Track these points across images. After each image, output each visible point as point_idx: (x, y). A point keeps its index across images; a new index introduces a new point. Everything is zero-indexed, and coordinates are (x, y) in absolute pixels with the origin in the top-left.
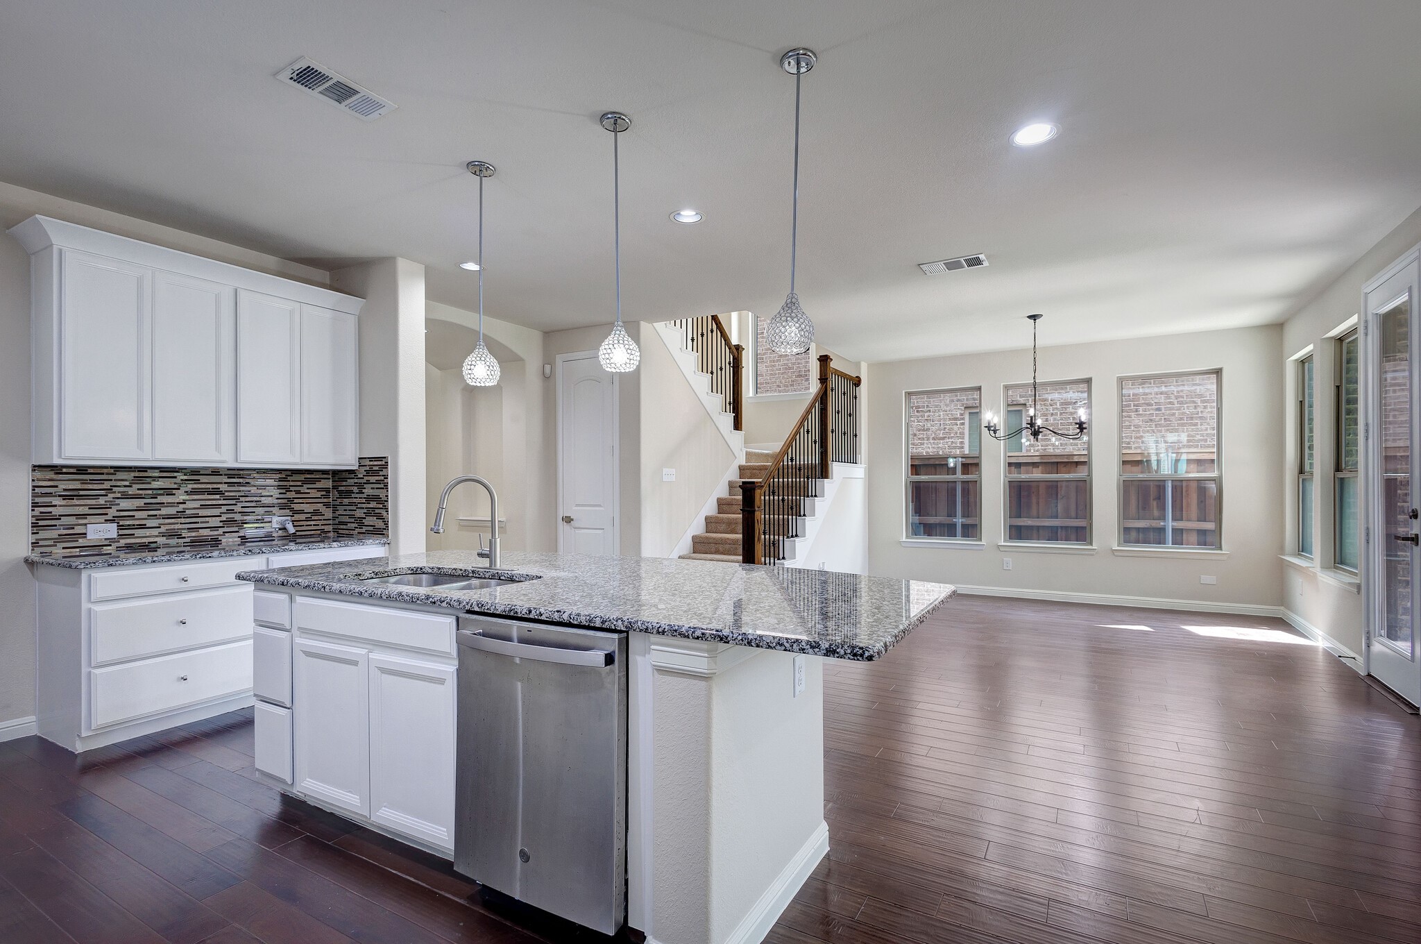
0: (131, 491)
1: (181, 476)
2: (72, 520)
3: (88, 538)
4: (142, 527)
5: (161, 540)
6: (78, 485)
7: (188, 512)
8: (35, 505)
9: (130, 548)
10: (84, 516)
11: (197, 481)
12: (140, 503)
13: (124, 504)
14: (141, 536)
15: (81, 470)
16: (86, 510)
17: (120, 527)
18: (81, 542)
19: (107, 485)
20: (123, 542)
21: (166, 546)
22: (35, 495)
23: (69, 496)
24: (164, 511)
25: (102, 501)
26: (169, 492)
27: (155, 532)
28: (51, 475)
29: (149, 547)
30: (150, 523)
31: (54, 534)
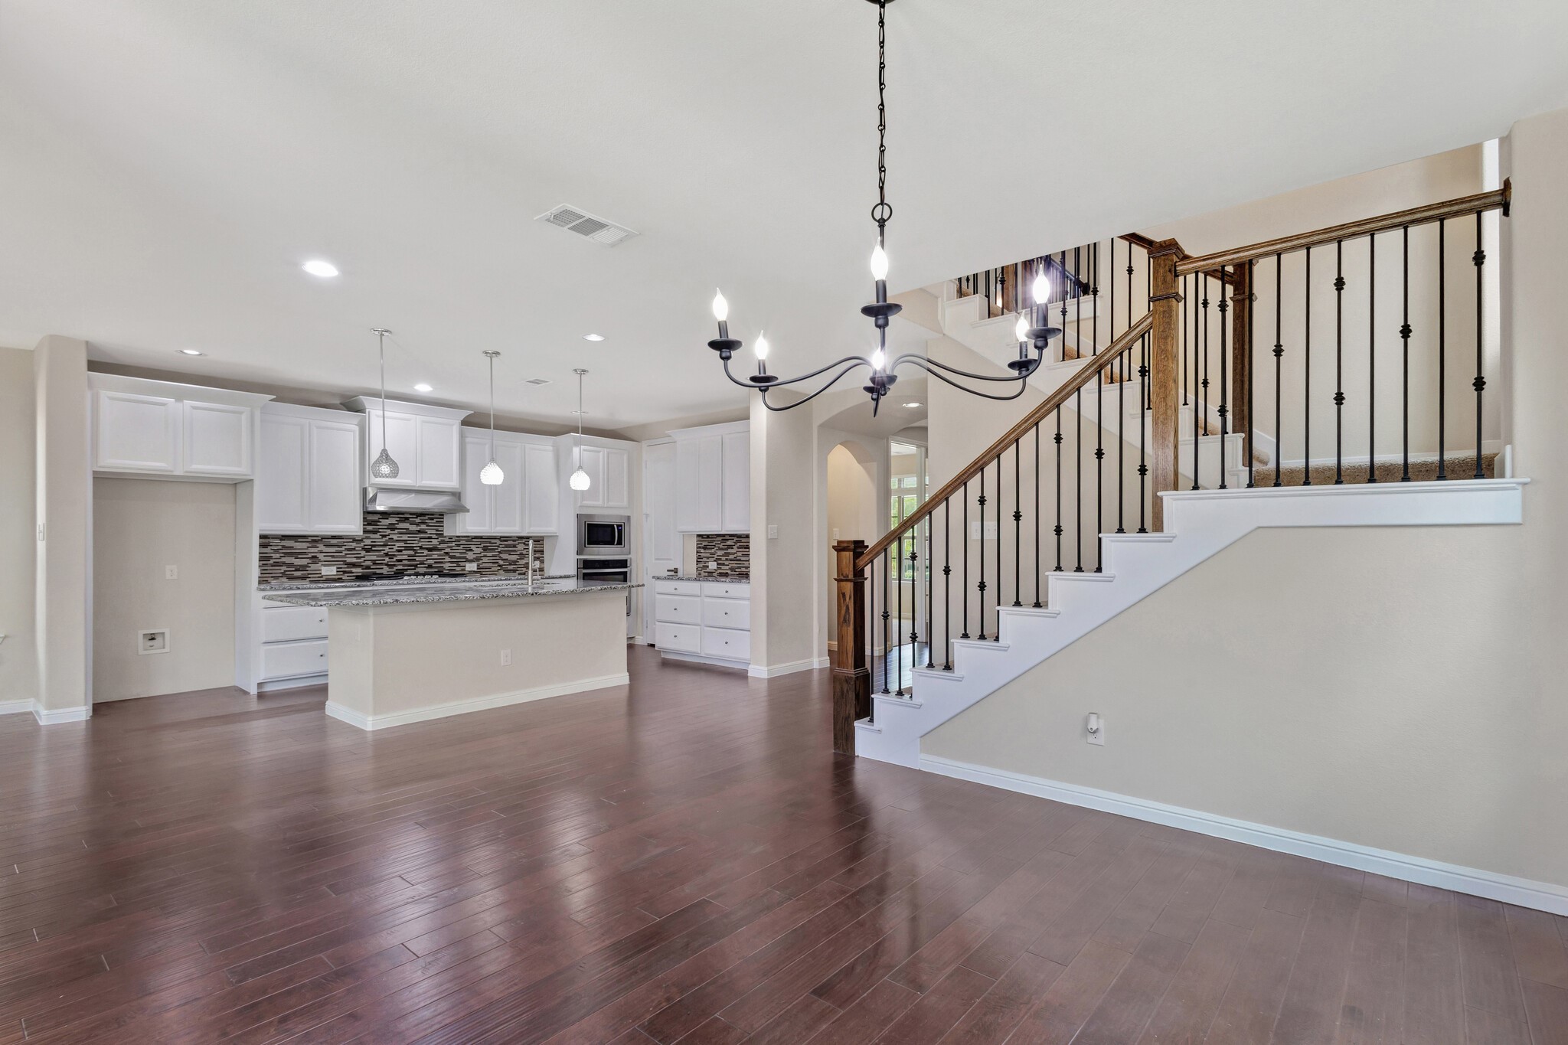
0: (721, 546)
1: (736, 539)
2: (705, 559)
3: (710, 567)
4: (724, 564)
5: (729, 572)
6: (706, 543)
7: (738, 558)
8: (697, 552)
9: (721, 575)
10: (708, 558)
11: (740, 542)
12: (723, 552)
13: (720, 553)
14: (725, 569)
15: (708, 536)
16: (708, 555)
17: (718, 564)
18: (708, 570)
19: (713, 544)
20: (719, 571)
21: (732, 575)
22: (697, 548)
23: (705, 548)
24: (731, 557)
25: (713, 551)
26: (730, 547)
27: (727, 567)
28: (700, 539)
29: (726, 575)
30: (726, 563)
31: (701, 565)
